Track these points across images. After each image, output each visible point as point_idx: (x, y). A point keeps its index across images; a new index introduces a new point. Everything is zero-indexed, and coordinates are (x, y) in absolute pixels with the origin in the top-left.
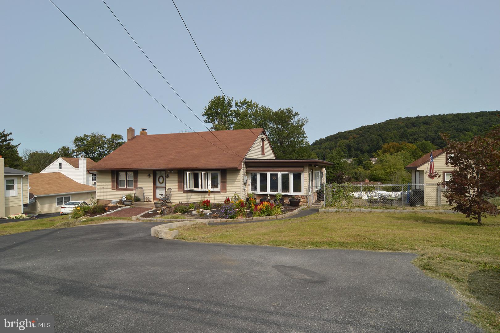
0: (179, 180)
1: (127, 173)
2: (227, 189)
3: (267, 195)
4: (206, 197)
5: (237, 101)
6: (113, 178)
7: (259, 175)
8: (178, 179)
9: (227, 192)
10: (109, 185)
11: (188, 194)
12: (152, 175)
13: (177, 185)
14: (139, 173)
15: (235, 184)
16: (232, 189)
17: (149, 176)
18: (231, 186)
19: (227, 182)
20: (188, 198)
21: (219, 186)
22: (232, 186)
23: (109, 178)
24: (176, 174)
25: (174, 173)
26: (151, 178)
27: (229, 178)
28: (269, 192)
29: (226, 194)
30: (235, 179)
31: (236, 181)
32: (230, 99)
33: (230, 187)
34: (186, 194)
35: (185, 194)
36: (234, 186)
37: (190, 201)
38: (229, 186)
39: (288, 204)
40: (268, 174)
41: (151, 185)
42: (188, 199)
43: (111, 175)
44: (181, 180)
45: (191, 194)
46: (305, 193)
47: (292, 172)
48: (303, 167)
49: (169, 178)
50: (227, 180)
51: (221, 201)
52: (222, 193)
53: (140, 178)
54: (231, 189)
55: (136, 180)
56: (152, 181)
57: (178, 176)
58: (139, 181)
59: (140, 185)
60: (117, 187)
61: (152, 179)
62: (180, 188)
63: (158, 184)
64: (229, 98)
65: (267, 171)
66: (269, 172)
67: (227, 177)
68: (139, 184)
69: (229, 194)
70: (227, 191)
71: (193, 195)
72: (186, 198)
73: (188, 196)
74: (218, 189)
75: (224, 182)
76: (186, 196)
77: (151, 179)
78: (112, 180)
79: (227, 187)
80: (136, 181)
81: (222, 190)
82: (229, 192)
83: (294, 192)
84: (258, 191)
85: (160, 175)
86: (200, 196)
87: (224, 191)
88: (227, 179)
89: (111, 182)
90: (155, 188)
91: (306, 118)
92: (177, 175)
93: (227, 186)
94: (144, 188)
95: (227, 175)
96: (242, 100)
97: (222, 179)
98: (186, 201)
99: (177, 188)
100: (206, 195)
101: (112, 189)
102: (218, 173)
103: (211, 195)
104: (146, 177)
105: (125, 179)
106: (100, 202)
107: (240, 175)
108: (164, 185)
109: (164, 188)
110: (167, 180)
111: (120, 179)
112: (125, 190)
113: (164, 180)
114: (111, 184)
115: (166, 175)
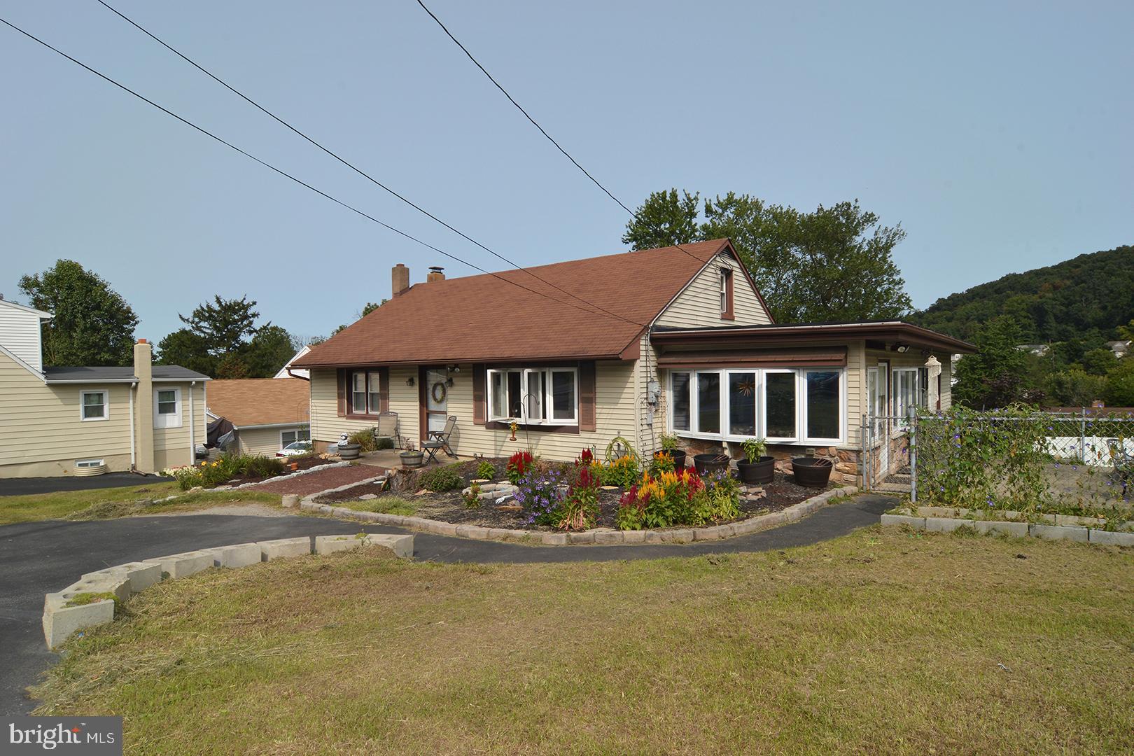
0: (477, 393)
1: (370, 374)
2: (598, 421)
3: (719, 443)
4: (541, 442)
5: (710, 200)
6: (340, 387)
7: (696, 378)
8: (474, 392)
9: (598, 431)
10: (333, 404)
11: (498, 434)
12: (417, 381)
13: (472, 406)
14: (390, 374)
15: (619, 406)
16: (612, 422)
17: (411, 382)
18: (607, 411)
19: (598, 400)
20: (498, 443)
21: (576, 411)
22: (611, 411)
23: (333, 388)
24: (469, 376)
25: (466, 374)
26: (414, 387)
27: (602, 388)
28: (725, 434)
29: (593, 436)
30: (619, 390)
31: (623, 396)
32: (692, 197)
33: (605, 416)
34: (493, 434)
35: (491, 433)
36: (615, 411)
37: (501, 454)
38: (602, 412)
39: (788, 478)
40: (725, 376)
41: (416, 405)
42: (498, 448)
43: (337, 380)
44: (482, 394)
45: (505, 435)
46: (853, 440)
47: (804, 368)
48: (844, 349)
49: (455, 388)
50: (598, 395)
52: (582, 434)
53: (394, 387)
54: (607, 421)
55: (385, 392)
56: (417, 396)
57: (474, 381)
58: (390, 396)
59: (394, 406)
60: (349, 411)
61: (417, 391)
62: (479, 416)
63: (433, 406)
64: (689, 194)
65: (719, 365)
66: (727, 368)
67: (598, 384)
68: (390, 403)
69: (601, 437)
70: (598, 426)
72: (493, 443)
73: (498, 439)
74: (573, 422)
75: (589, 401)
76: (493, 438)
77: (415, 390)
78: (338, 394)
79: (597, 416)
80: (385, 396)
81: (583, 424)
82: (603, 432)
83: (811, 434)
84: (694, 432)
85: (436, 380)
87: (590, 427)
88: (598, 390)
89: (336, 398)
90: (425, 416)
91: (899, 225)
92: (472, 379)
93: (598, 411)
94: (399, 415)
95: (598, 379)
96: (723, 198)
97: (582, 392)
98: (493, 452)
99: (472, 415)
100: (542, 438)
101: (339, 416)
102: (572, 373)
103: (555, 439)
104: (405, 386)
105: (365, 391)
106: (318, 446)
107: (634, 378)
108: (445, 406)
109: (446, 415)
110: (450, 393)
111: (355, 390)
112: (363, 417)
113: (444, 393)
114: (337, 402)
115: (447, 381)
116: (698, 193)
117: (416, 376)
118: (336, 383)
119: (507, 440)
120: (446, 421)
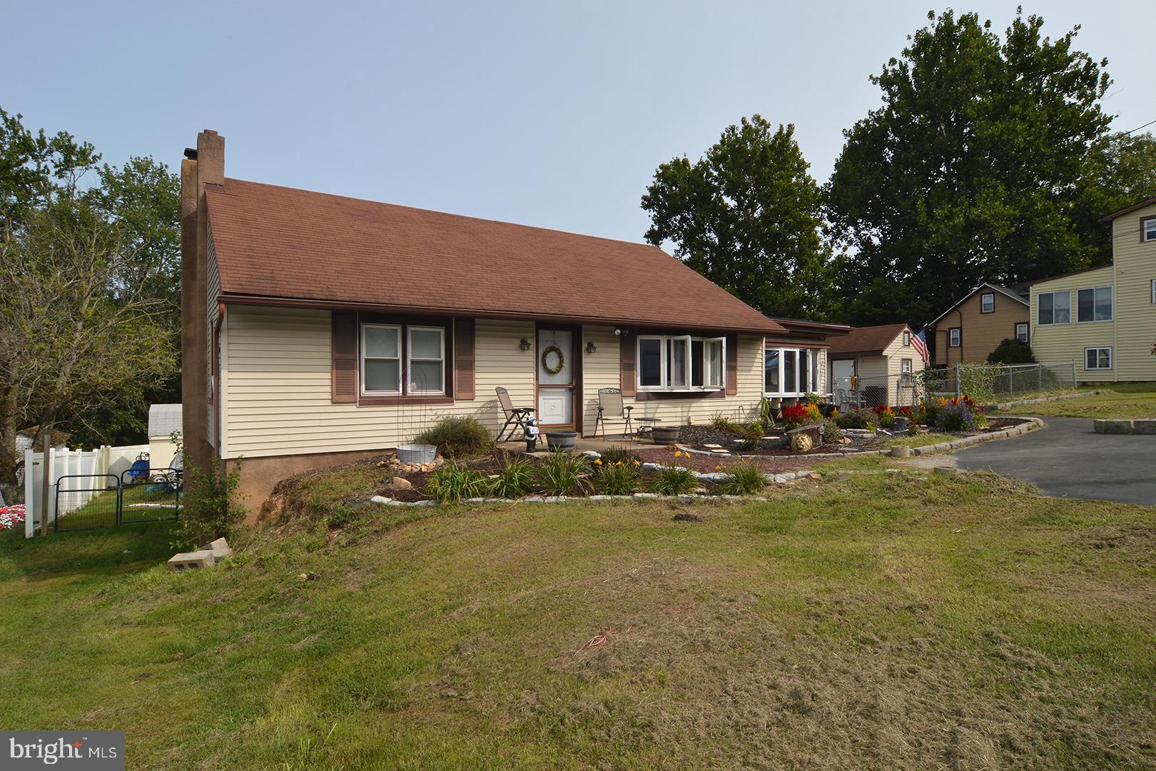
0: (626, 361)
1: (410, 329)
2: (738, 386)
4: (692, 409)
6: (339, 348)
8: (620, 360)
9: (738, 394)
11: (649, 406)
12: (532, 344)
13: (619, 376)
15: (752, 373)
16: (747, 386)
17: (523, 345)
18: (744, 377)
19: (738, 368)
20: (648, 415)
22: (746, 377)
23: (322, 349)
24: (615, 342)
25: (611, 339)
26: (527, 353)
27: (741, 357)
29: (736, 398)
30: (752, 360)
31: (755, 364)
33: (743, 381)
34: (643, 406)
36: (749, 377)
38: (741, 378)
40: (782, 352)
41: (529, 378)
43: (329, 335)
44: (631, 362)
45: (656, 406)
49: (592, 355)
50: (738, 363)
52: (728, 398)
53: (483, 352)
54: (744, 386)
55: (470, 358)
56: (534, 364)
57: (621, 347)
58: (477, 364)
59: (482, 380)
61: (534, 359)
62: (626, 387)
63: (544, 378)
65: (781, 345)
66: (783, 347)
67: (738, 354)
68: (477, 375)
69: (739, 399)
70: (738, 391)
71: (661, 406)
72: (643, 416)
73: (649, 411)
75: (733, 368)
76: (643, 411)
77: (530, 357)
78: (333, 360)
79: (738, 381)
80: (466, 365)
81: (729, 388)
82: (741, 394)
85: (550, 344)
86: (681, 409)
87: (733, 392)
88: (738, 359)
89: (329, 369)
92: (618, 345)
93: (738, 377)
95: (738, 351)
97: (729, 361)
99: (618, 386)
100: (693, 405)
101: (337, 403)
103: (705, 404)
104: (507, 350)
105: (400, 357)
106: (247, 469)
107: (763, 348)
108: (563, 378)
109: (564, 390)
110: (587, 360)
111: (367, 356)
112: (406, 401)
113: (561, 361)
114: (328, 375)
115: (584, 346)
117: (531, 337)
118: (329, 341)
119: (659, 410)
120: (564, 397)
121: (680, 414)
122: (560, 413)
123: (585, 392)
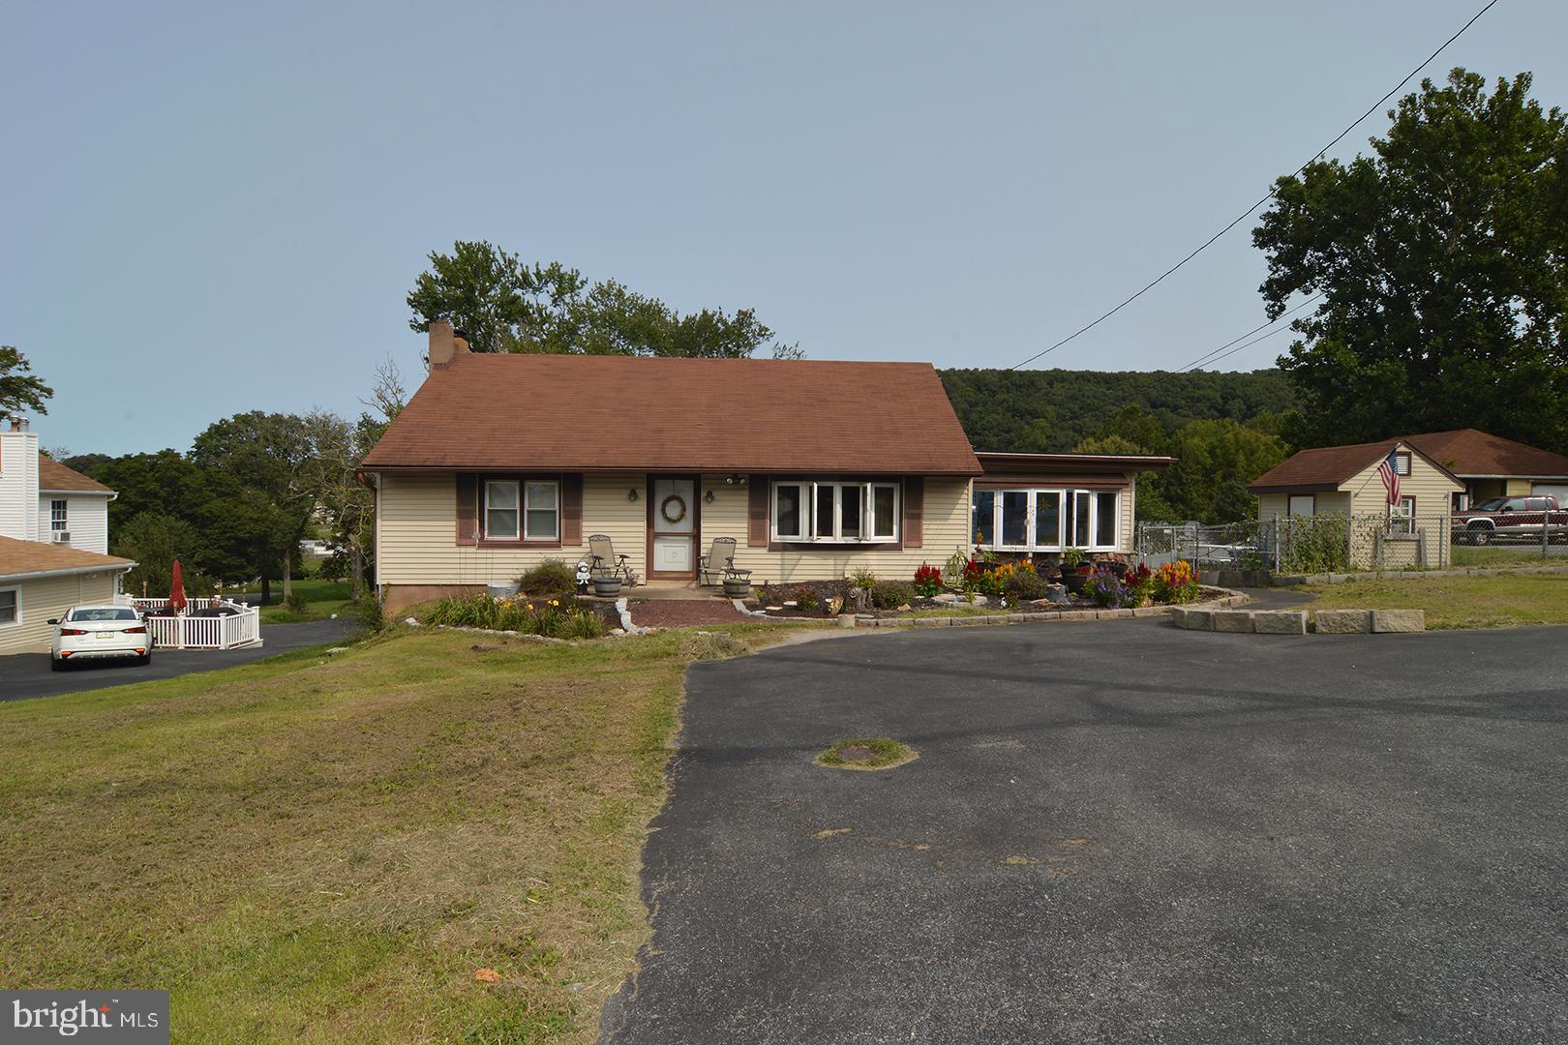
0: (755, 510)
1: (527, 482)
2: (925, 537)
4: (850, 562)
6: (461, 501)
7: (1002, 496)
8: (750, 508)
9: (924, 547)
10: (449, 527)
11: (787, 557)
12: (643, 495)
13: (746, 525)
14: (582, 484)
15: (950, 522)
16: (941, 537)
17: (633, 496)
18: (935, 527)
19: (925, 516)
20: (786, 567)
21: (895, 529)
22: (940, 527)
23: (449, 503)
24: (742, 488)
25: (736, 486)
26: (637, 502)
27: (930, 504)
28: (1031, 545)
29: (918, 552)
30: (950, 507)
31: (955, 512)
33: (933, 532)
34: (779, 557)
35: (777, 556)
36: (945, 527)
37: (793, 579)
38: (929, 528)
40: (1032, 495)
41: (640, 526)
42: (787, 572)
43: (454, 491)
44: (763, 510)
45: (797, 557)
46: (1121, 547)
47: (1096, 489)
49: (714, 503)
50: (925, 511)
51: (902, 573)
52: (905, 551)
53: (590, 503)
54: (935, 537)
55: (577, 508)
56: (643, 514)
57: (750, 496)
58: (585, 513)
59: (589, 527)
60: (482, 536)
61: (643, 508)
62: (757, 537)
63: (661, 526)
65: (1029, 486)
66: (1035, 488)
67: (925, 500)
68: (584, 524)
69: (928, 552)
70: (924, 542)
71: (804, 557)
72: (779, 567)
73: (787, 562)
74: (893, 539)
75: (914, 514)
76: (779, 562)
77: (641, 506)
78: (456, 511)
79: (924, 532)
80: (573, 514)
81: (905, 540)
82: (930, 547)
83: (1098, 543)
84: (999, 546)
85: (670, 494)
86: (832, 562)
87: (917, 544)
88: (925, 506)
89: (454, 518)
90: (652, 536)
92: (747, 491)
93: (925, 527)
94: (612, 540)
95: (925, 495)
97: (907, 508)
98: (779, 577)
99: (746, 536)
100: (852, 557)
101: (459, 545)
102: (891, 490)
103: (870, 557)
104: (617, 501)
105: (518, 508)
106: (394, 593)
107: (968, 494)
108: (686, 526)
109: (687, 538)
110: (704, 508)
111: (490, 506)
112: (522, 545)
113: (684, 510)
114: (454, 523)
115: (703, 494)
116: (517, 255)
117: (642, 488)
118: (454, 496)
119: (801, 562)
120: (687, 545)
121: (832, 568)
122: (683, 560)
123: (702, 540)
